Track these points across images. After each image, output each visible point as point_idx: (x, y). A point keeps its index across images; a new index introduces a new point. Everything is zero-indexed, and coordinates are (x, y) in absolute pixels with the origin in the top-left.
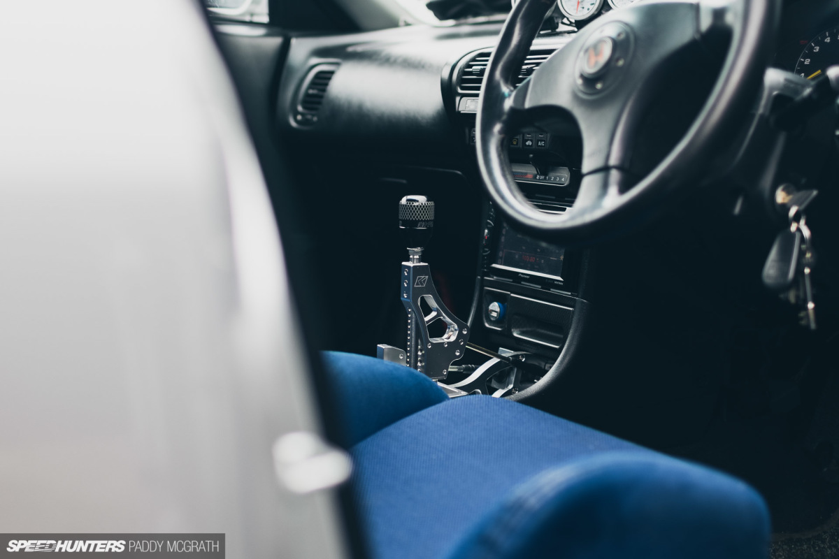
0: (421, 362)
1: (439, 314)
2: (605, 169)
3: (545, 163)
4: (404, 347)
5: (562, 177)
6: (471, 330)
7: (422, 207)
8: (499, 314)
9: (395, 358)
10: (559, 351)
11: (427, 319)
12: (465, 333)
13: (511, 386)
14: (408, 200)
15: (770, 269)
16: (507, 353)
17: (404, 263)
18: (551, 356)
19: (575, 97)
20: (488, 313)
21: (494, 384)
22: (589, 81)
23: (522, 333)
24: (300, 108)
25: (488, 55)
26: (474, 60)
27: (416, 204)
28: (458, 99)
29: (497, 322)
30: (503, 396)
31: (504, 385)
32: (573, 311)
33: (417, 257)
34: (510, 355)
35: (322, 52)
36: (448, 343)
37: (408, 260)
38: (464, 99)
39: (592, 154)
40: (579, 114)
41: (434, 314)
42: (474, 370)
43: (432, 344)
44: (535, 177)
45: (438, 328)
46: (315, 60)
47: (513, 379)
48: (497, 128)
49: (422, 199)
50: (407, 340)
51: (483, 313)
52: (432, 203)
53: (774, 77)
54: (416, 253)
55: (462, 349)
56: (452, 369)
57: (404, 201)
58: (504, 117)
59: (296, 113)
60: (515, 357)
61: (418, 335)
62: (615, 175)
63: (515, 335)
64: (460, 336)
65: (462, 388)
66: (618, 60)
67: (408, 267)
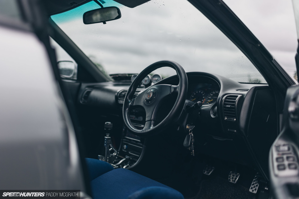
0: (108, 159)
1: (113, 149)
2: (151, 120)
3: (137, 115)
4: (105, 156)
5: (141, 119)
6: (119, 152)
7: (110, 125)
8: (126, 148)
9: (102, 158)
10: (139, 157)
11: (110, 150)
12: (118, 153)
13: (128, 165)
14: (107, 123)
15: (185, 142)
16: (127, 157)
17: (105, 137)
18: (137, 158)
19: (144, 103)
20: (124, 147)
21: (124, 164)
22: (148, 101)
23: (131, 153)
24: (83, 99)
25: (127, 91)
26: (123, 92)
27: (108, 124)
28: (119, 100)
29: (125, 150)
30: (126, 167)
31: (126, 165)
32: (142, 148)
33: (108, 136)
34: (128, 158)
35: (89, 87)
36: (115, 155)
37: (106, 136)
38: (120, 100)
39: (148, 117)
40: (145, 107)
41: (111, 149)
42: (120, 161)
43: (111, 156)
44: (135, 118)
45: (112, 152)
46: (87, 88)
47: (129, 163)
48: (127, 109)
49: (109, 123)
50: (105, 155)
51: (122, 147)
52: (112, 124)
53: (187, 101)
54: (108, 135)
55: (117, 157)
56: (115, 161)
57: (106, 123)
58: (129, 107)
59: (82, 100)
60: (129, 158)
61: (108, 153)
62: (152, 122)
63: (130, 153)
64: (117, 154)
65: (117, 165)
66: (154, 97)
67: (106, 138)
